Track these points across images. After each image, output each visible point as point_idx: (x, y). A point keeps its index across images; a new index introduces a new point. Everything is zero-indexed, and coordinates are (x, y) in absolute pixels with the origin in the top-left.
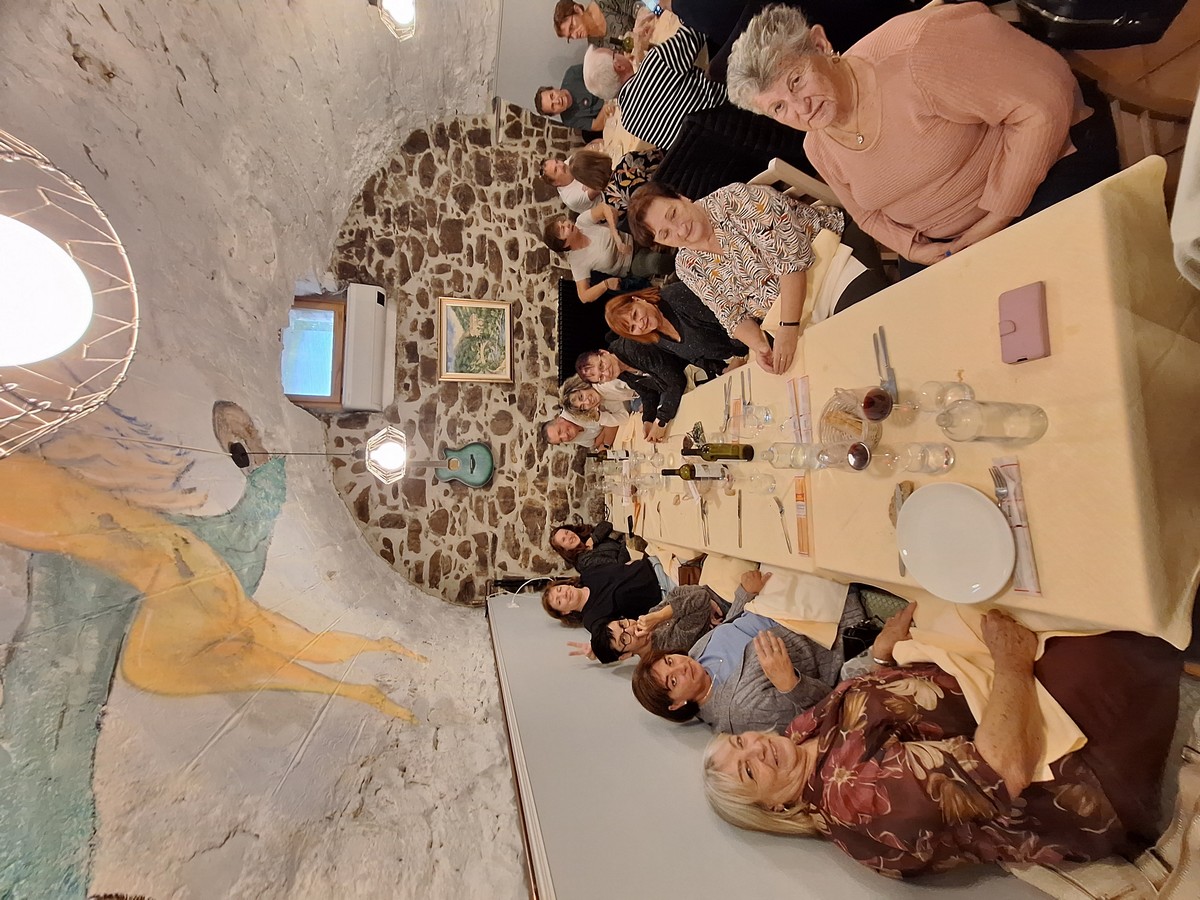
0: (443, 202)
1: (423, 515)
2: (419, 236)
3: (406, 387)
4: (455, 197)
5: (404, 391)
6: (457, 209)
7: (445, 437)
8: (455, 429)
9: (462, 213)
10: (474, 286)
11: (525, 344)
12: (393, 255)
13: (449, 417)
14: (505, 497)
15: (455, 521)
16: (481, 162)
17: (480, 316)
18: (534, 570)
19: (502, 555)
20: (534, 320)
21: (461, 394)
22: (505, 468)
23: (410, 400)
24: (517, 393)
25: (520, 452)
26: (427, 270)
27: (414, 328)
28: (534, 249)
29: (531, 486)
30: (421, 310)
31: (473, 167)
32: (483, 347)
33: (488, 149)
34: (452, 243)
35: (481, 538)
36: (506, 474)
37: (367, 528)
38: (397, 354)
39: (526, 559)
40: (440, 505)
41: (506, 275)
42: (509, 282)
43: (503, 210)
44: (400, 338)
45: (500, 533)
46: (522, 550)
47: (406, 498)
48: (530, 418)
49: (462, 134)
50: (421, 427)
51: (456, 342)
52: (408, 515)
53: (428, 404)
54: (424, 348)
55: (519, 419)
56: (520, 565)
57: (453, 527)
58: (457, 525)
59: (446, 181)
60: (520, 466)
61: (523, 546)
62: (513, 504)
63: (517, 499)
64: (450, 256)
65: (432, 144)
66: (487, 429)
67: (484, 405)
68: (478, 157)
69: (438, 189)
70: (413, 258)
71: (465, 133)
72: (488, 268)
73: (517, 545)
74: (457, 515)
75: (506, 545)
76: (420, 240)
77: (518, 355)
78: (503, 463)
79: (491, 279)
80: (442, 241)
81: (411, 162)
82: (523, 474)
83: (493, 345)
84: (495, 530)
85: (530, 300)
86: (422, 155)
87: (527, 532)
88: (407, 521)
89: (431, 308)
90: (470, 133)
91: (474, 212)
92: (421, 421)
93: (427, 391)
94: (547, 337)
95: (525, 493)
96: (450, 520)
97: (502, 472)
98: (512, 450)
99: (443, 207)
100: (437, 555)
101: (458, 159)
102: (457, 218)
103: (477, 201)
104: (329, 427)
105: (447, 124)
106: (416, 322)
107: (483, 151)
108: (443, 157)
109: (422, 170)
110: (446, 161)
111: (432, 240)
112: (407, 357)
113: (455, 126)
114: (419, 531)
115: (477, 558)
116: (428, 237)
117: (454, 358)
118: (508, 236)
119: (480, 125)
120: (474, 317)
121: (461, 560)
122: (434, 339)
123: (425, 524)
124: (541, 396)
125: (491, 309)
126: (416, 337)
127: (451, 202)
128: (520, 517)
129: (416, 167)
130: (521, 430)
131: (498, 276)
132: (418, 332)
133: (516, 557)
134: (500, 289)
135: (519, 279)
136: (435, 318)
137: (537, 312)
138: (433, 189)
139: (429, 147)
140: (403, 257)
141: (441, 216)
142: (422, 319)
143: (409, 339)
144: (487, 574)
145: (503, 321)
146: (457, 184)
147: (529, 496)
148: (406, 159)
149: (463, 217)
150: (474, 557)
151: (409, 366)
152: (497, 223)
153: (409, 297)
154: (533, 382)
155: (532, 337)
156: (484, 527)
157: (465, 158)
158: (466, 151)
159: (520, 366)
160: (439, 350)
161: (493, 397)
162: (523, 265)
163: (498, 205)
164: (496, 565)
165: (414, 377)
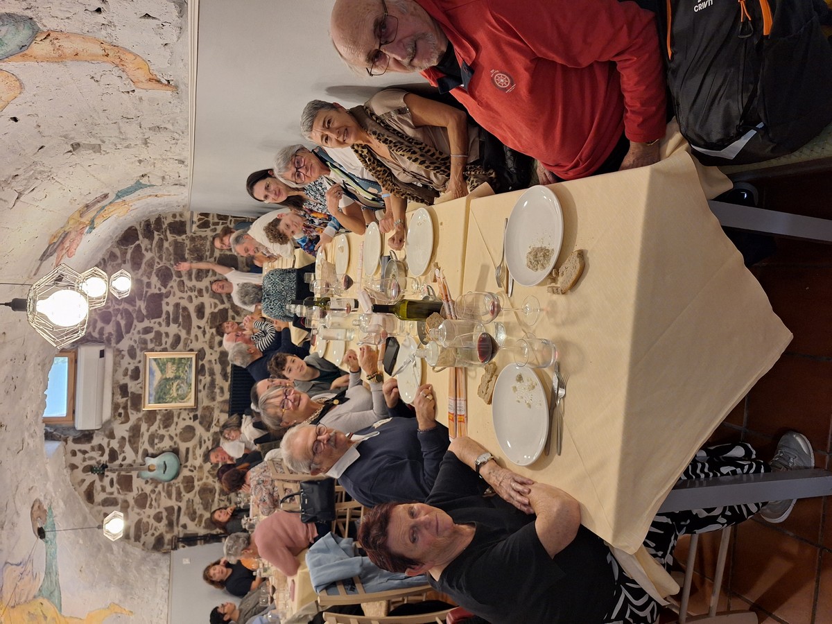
0: (148, 281)
1: (131, 497)
2: (130, 309)
3: (120, 415)
4: (157, 276)
5: (118, 418)
6: (159, 285)
7: (146, 446)
8: (153, 441)
9: (163, 288)
10: (170, 340)
11: (206, 379)
12: (111, 323)
13: (150, 433)
14: (187, 483)
15: (152, 500)
16: (178, 247)
17: (174, 363)
18: (206, 527)
19: (184, 519)
20: (214, 362)
21: (159, 417)
22: (189, 464)
23: (122, 423)
24: (199, 413)
25: (200, 452)
26: (135, 332)
27: (125, 374)
28: (216, 310)
29: (206, 474)
30: (131, 361)
31: (172, 251)
32: (175, 384)
33: (184, 237)
34: (155, 311)
35: (170, 510)
36: (189, 468)
37: (93, 508)
38: (113, 394)
39: (200, 521)
40: (142, 490)
41: (194, 331)
42: (196, 336)
43: (194, 282)
44: (115, 382)
45: (183, 505)
46: (197, 515)
47: (119, 487)
48: (208, 429)
49: (164, 227)
50: (130, 441)
51: (156, 383)
52: (120, 497)
53: (135, 425)
54: (133, 387)
55: (200, 430)
56: (196, 525)
57: (151, 505)
58: (154, 503)
59: (150, 265)
60: (199, 461)
61: (199, 512)
62: (193, 487)
63: (196, 483)
64: (153, 321)
65: (140, 237)
66: (176, 439)
67: (175, 424)
68: (176, 243)
69: (145, 271)
70: (126, 325)
71: (166, 225)
72: (180, 328)
73: (195, 512)
74: (153, 496)
75: (187, 512)
76: (131, 311)
77: (201, 387)
78: (187, 460)
79: (183, 334)
80: (147, 311)
81: (124, 253)
82: (201, 467)
83: (182, 383)
84: (180, 504)
85: (211, 347)
86: (133, 246)
87: (202, 503)
88: (120, 501)
89: (138, 359)
90: (170, 225)
91: (172, 287)
92: (130, 437)
93: (134, 416)
94: (223, 373)
95: (201, 479)
96: (149, 499)
97: (186, 467)
98: (194, 452)
99: (149, 285)
100: (139, 522)
101: (160, 246)
102: (158, 292)
103: (174, 277)
104: (67, 443)
105: (153, 220)
106: (127, 369)
107: (179, 239)
108: (149, 246)
109: (133, 258)
110: (151, 249)
111: (140, 310)
112: (121, 394)
113: (159, 221)
114: (128, 506)
115: (166, 522)
116: (137, 308)
117: (154, 394)
118: (196, 302)
119: (178, 219)
120: (169, 364)
121: (156, 524)
122: (139, 381)
123: (132, 502)
124: (216, 414)
125: (182, 358)
126: (127, 380)
127: (155, 280)
128: (197, 496)
129: (129, 256)
130: (201, 438)
131: (189, 332)
132: (128, 377)
133: (193, 520)
134: (189, 341)
135: (204, 333)
136: (141, 366)
137: (216, 356)
138: (141, 272)
139: (138, 239)
140: (118, 324)
141: (147, 292)
142: (131, 367)
143: (122, 382)
144: (173, 532)
145: (190, 366)
146: (159, 266)
147: (204, 480)
148: (121, 250)
149: (164, 291)
150: (165, 521)
151: (121, 400)
152: (189, 293)
153: (123, 353)
154: (211, 404)
155: (212, 373)
156: (173, 503)
157: (166, 245)
158: (167, 240)
159: (203, 395)
160: (143, 388)
161: (182, 417)
162: (207, 322)
163: (190, 279)
164: (180, 526)
165: (125, 408)
